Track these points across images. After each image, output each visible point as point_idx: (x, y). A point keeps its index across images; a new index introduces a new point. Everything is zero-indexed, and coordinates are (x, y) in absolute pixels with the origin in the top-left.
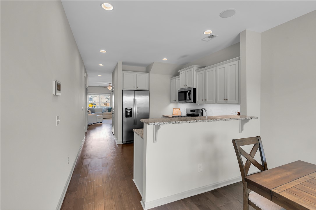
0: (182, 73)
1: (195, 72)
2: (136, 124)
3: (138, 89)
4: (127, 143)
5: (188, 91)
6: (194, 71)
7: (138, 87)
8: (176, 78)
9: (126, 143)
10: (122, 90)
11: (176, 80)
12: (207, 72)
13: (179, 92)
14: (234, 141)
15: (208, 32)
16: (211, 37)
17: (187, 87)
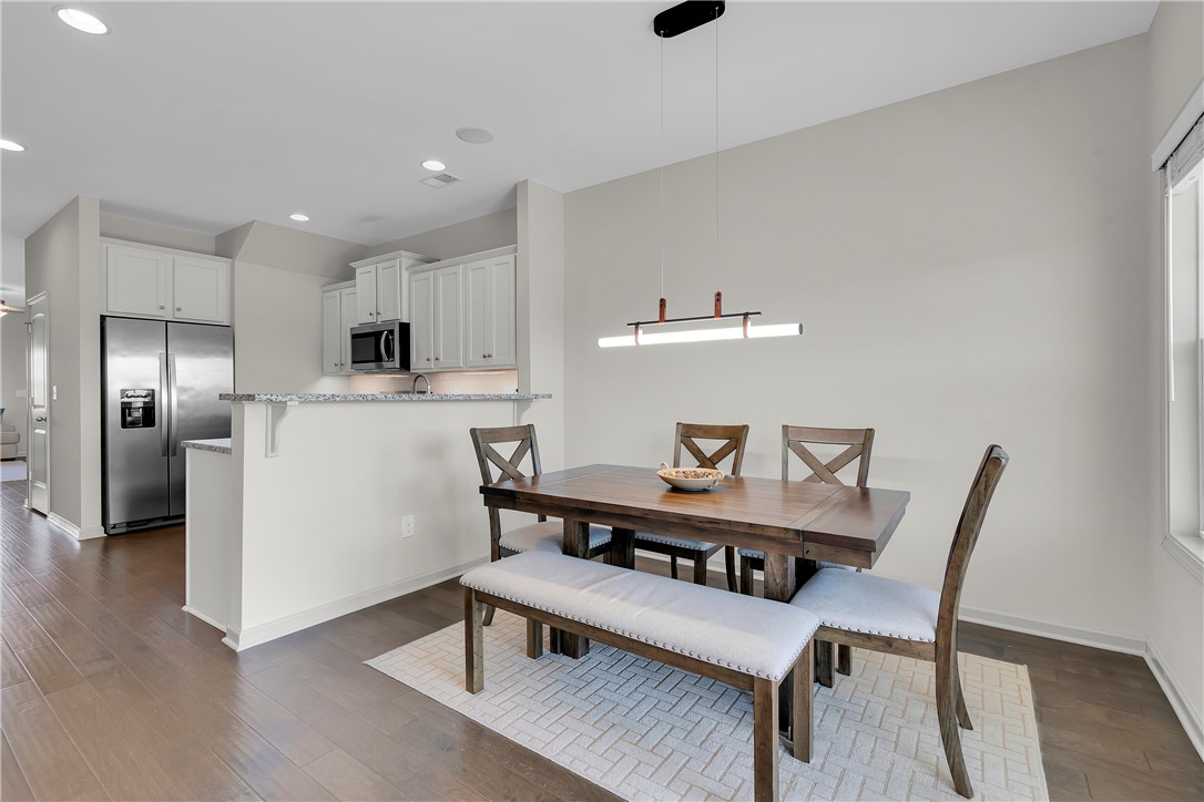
0: (365, 272)
1: (405, 275)
2: (174, 455)
3: (180, 316)
4: (128, 532)
5: (383, 332)
6: (403, 270)
7: (179, 309)
8: (345, 289)
9: (124, 530)
10: (103, 318)
11: (344, 297)
12: (439, 276)
13: (354, 337)
14: (473, 431)
15: (435, 166)
16: (445, 178)
17: (380, 319)
